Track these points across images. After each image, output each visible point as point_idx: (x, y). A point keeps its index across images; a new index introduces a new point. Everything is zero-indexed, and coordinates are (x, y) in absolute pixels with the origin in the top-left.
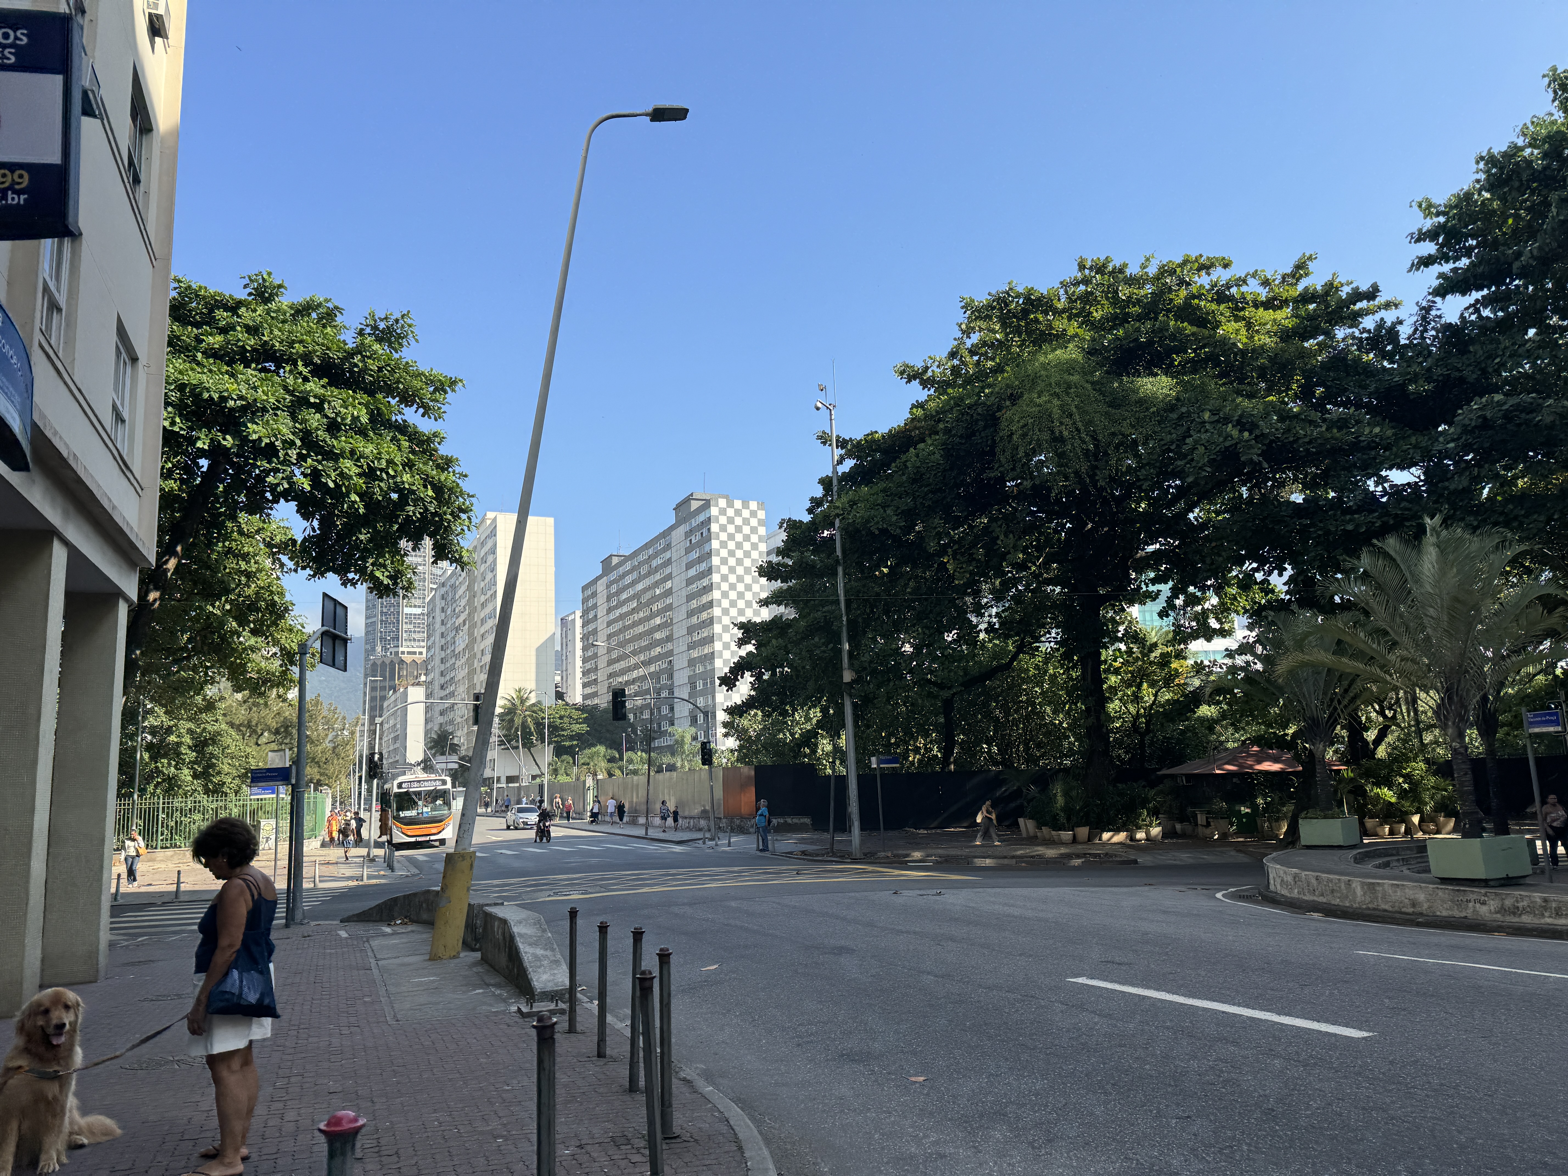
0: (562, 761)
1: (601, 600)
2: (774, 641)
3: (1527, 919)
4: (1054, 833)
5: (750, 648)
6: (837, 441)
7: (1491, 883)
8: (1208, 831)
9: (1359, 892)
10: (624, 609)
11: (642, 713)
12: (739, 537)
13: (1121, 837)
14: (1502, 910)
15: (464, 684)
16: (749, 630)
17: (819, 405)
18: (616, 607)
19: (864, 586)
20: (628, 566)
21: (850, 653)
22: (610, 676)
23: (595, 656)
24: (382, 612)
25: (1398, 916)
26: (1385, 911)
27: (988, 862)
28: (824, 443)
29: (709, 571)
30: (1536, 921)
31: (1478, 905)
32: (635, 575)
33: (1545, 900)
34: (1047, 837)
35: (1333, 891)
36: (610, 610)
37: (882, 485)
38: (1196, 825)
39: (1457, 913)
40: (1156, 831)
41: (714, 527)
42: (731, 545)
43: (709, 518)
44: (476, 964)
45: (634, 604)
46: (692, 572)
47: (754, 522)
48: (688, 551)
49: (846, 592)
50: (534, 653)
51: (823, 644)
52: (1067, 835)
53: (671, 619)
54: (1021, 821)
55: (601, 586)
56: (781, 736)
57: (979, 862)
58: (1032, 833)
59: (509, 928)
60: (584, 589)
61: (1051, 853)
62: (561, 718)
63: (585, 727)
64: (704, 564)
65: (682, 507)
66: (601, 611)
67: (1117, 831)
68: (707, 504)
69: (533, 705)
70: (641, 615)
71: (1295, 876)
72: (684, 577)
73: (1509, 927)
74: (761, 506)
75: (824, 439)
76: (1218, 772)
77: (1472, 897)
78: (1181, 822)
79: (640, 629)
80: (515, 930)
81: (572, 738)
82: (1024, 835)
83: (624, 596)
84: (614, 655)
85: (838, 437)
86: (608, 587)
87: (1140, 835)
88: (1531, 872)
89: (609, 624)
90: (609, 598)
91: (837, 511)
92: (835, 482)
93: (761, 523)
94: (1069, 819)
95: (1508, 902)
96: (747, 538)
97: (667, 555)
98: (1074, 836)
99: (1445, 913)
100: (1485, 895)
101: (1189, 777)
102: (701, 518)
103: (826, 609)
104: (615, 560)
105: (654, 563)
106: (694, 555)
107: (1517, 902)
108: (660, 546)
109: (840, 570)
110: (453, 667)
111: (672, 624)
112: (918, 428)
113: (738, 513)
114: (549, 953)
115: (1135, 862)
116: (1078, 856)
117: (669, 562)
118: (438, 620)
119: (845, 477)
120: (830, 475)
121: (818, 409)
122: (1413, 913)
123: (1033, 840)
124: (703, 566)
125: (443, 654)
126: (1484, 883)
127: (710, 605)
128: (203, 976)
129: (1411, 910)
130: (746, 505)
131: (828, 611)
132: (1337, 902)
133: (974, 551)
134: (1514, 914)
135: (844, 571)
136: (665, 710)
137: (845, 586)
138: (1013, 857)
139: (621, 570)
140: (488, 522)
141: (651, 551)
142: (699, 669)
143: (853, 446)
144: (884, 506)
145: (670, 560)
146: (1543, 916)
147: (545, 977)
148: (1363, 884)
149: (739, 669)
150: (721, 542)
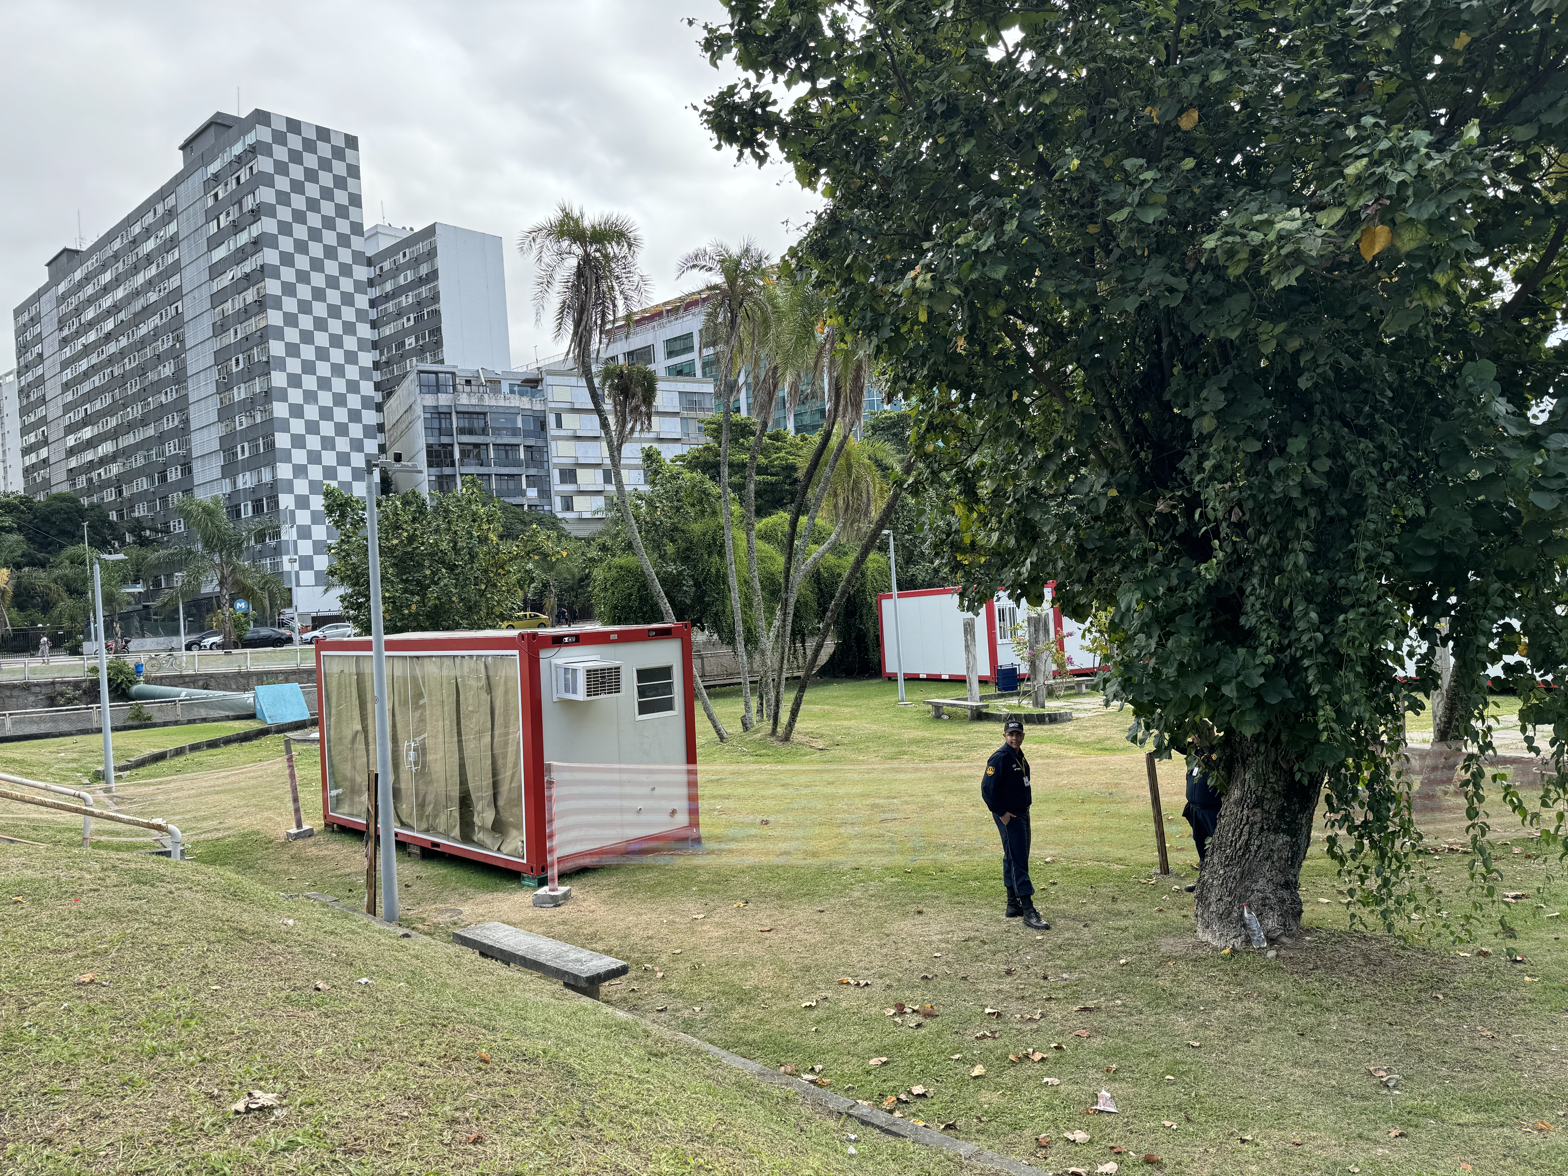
1: (48, 326)
10: (92, 337)
18: (78, 334)
20: (95, 262)
22: (72, 453)
23: (43, 421)
29: (256, 246)
32: (108, 272)
36: (64, 342)
41: (264, 167)
43: (254, 149)
45: (108, 326)
46: (221, 252)
47: (339, 168)
48: (211, 215)
53: (183, 341)
55: (46, 305)
60: (18, 312)
64: (246, 234)
65: (198, 139)
66: (49, 346)
70: (124, 341)
72: (204, 263)
83: (90, 314)
84: (78, 416)
86: (59, 303)
89: (65, 365)
90: (63, 323)
96: (327, 194)
97: (170, 230)
102: (237, 150)
104: (71, 258)
105: (145, 249)
106: (225, 219)
108: (154, 217)
111: (183, 350)
113: (309, 145)
124: (243, 235)
127: (264, 304)
145: (175, 237)
150: (279, 193)
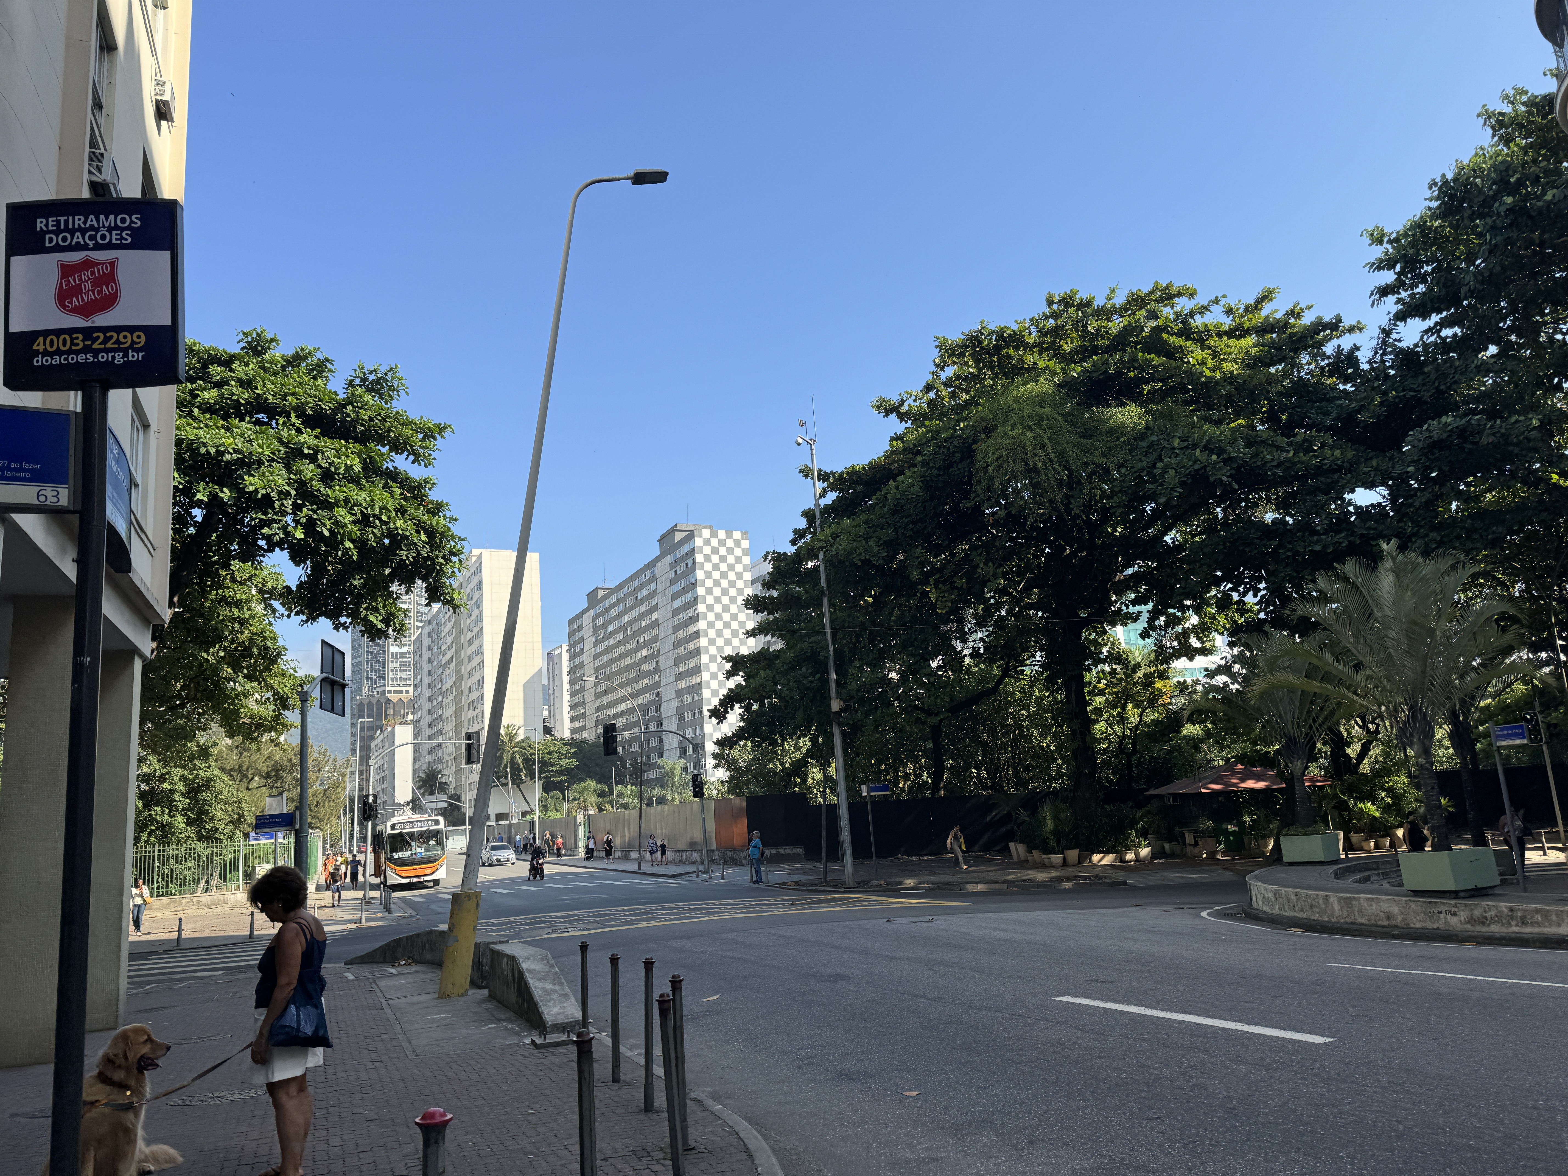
0: (552, 797)
1: (587, 633)
2: (762, 673)
3: (1495, 929)
4: (1044, 856)
5: (738, 679)
6: (819, 474)
7: (1462, 894)
8: (1196, 850)
9: (1336, 907)
10: (611, 642)
11: (630, 746)
12: (724, 567)
13: (1109, 859)
14: (1471, 921)
15: (452, 721)
16: (737, 663)
17: (800, 440)
18: (603, 640)
19: (849, 616)
20: (613, 599)
21: (838, 683)
22: (598, 709)
23: (582, 690)
24: (368, 652)
25: (1374, 929)
26: (1362, 924)
27: (980, 887)
28: (806, 476)
29: (695, 601)
30: (1504, 930)
31: (1449, 917)
32: (621, 607)
33: (1511, 910)
34: (1038, 860)
35: (1312, 907)
36: (596, 643)
37: (864, 517)
38: (1185, 844)
39: (1429, 925)
40: (1144, 852)
41: (699, 558)
42: (716, 575)
43: (694, 549)
44: (484, 1001)
45: (621, 636)
46: (678, 603)
47: (738, 552)
48: (673, 582)
49: (832, 622)
50: (521, 689)
51: (811, 674)
52: (1057, 858)
53: (658, 650)
54: (1012, 845)
55: (587, 619)
56: (771, 765)
57: (971, 888)
58: (1022, 858)
59: (518, 965)
60: (570, 622)
61: (1041, 876)
62: (550, 753)
63: (574, 762)
64: (690, 595)
65: (666, 539)
66: (588, 645)
67: (1107, 852)
68: (691, 535)
69: (522, 741)
70: (628, 647)
71: (1276, 893)
72: (669, 608)
73: (1479, 937)
74: (745, 535)
75: (806, 473)
76: (1204, 791)
77: (1443, 908)
78: (1170, 842)
79: (627, 661)
80: (524, 966)
81: (561, 773)
82: (1015, 859)
83: (610, 629)
84: (602, 688)
85: (820, 470)
86: (594, 620)
87: (1130, 856)
88: (1498, 882)
89: (596, 657)
90: (595, 631)
91: (821, 544)
92: (818, 515)
93: (745, 552)
94: (1058, 842)
95: (1477, 913)
96: (731, 567)
97: (653, 586)
98: (1064, 858)
99: (1418, 925)
100: (1455, 906)
101: (1176, 796)
102: (686, 548)
103: (812, 639)
104: (600, 593)
105: (640, 596)
106: (679, 586)
107: (1485, 912)
108: (645, 578)
109: (825, 601)
110: (440, 706)
111: (658, 655)
112: (897, 462)
113: (722, 543)
114: (557, 987)
115: (1125, 883)
116: (1068, 879)
117: (653, 594)
118: (425, 658)
119: (827, 509)
120: (813, 507)
121: (799, 444)
122: (1389, 926)
123: (1023, 864)
124: (688, 597)
125: (430, 693)
126: (1454, 894)
127: (697, 634)
128: (264, 1011)
129: (1386, 923)
130: (729, 535)
131: (815, 642)
132: (1316, 917)
133: (955, 579)
134: (1483, 923)
135: (829, 601)
136: (654, 743)
137: (830, 616)
138: (1004, 882)
139: (607, 603)
140: (474, 559)
141: (636, 583)
142: (688, 699)
143: (836, 480)
144: (867, 538)
145: (655, 591)
146: (1510, 925)
147: (555, 1010)
148: (1340, 899)
149: (728, 701)
150: (706, 572)
